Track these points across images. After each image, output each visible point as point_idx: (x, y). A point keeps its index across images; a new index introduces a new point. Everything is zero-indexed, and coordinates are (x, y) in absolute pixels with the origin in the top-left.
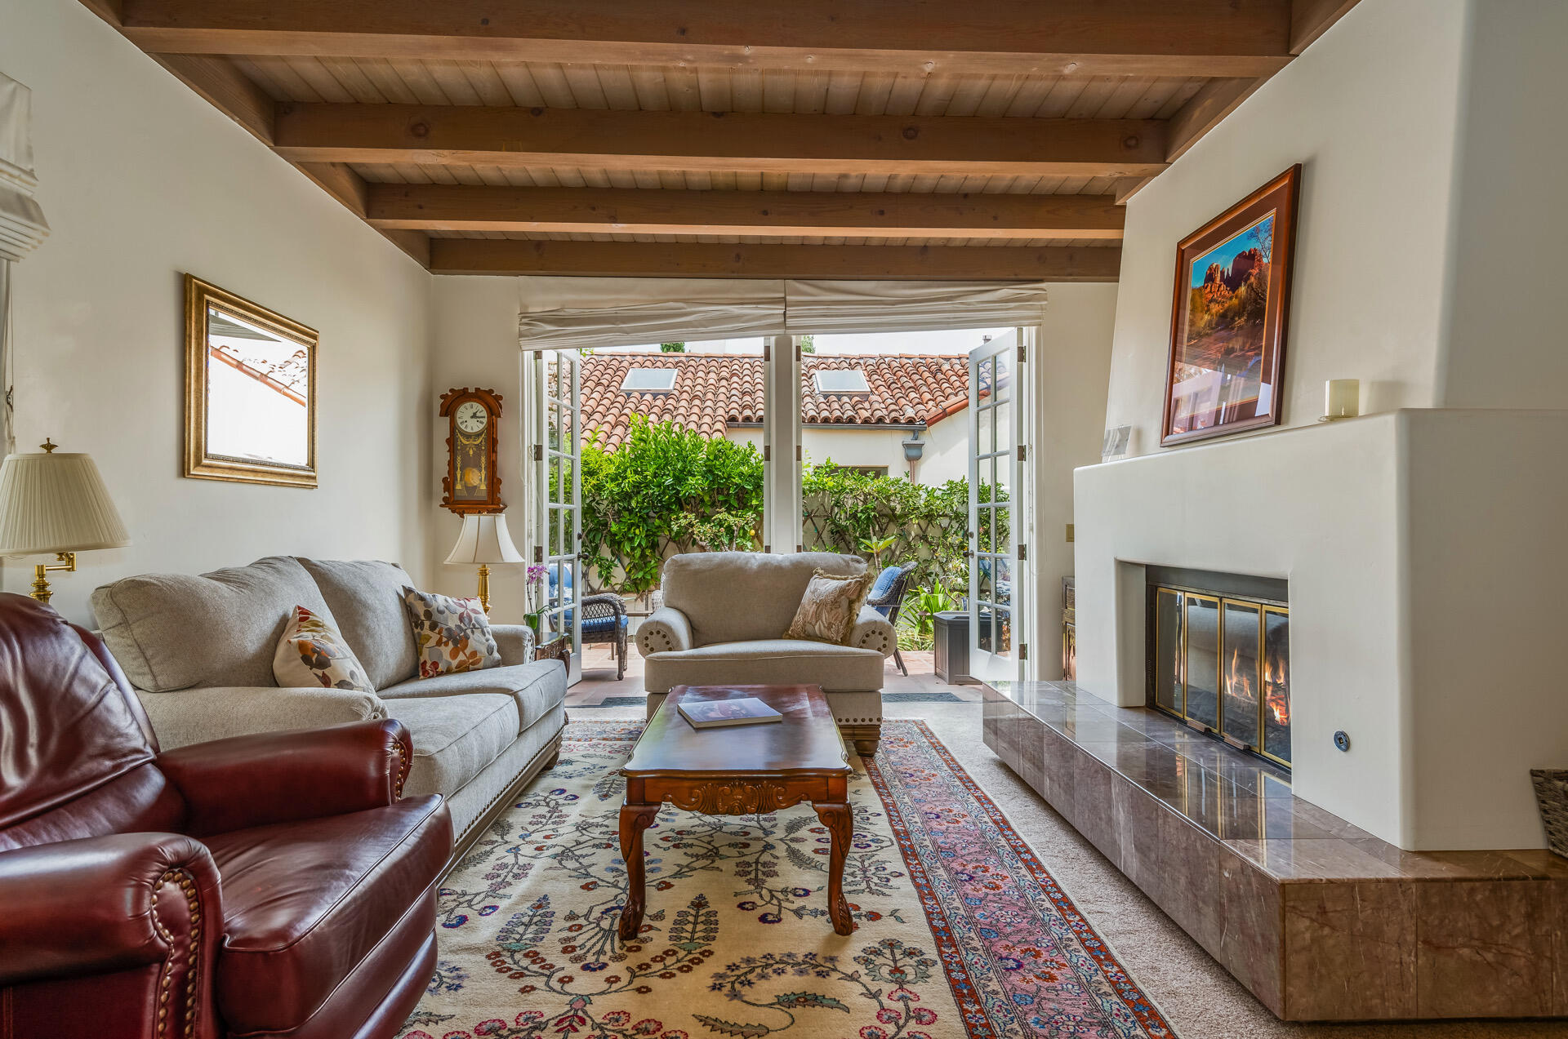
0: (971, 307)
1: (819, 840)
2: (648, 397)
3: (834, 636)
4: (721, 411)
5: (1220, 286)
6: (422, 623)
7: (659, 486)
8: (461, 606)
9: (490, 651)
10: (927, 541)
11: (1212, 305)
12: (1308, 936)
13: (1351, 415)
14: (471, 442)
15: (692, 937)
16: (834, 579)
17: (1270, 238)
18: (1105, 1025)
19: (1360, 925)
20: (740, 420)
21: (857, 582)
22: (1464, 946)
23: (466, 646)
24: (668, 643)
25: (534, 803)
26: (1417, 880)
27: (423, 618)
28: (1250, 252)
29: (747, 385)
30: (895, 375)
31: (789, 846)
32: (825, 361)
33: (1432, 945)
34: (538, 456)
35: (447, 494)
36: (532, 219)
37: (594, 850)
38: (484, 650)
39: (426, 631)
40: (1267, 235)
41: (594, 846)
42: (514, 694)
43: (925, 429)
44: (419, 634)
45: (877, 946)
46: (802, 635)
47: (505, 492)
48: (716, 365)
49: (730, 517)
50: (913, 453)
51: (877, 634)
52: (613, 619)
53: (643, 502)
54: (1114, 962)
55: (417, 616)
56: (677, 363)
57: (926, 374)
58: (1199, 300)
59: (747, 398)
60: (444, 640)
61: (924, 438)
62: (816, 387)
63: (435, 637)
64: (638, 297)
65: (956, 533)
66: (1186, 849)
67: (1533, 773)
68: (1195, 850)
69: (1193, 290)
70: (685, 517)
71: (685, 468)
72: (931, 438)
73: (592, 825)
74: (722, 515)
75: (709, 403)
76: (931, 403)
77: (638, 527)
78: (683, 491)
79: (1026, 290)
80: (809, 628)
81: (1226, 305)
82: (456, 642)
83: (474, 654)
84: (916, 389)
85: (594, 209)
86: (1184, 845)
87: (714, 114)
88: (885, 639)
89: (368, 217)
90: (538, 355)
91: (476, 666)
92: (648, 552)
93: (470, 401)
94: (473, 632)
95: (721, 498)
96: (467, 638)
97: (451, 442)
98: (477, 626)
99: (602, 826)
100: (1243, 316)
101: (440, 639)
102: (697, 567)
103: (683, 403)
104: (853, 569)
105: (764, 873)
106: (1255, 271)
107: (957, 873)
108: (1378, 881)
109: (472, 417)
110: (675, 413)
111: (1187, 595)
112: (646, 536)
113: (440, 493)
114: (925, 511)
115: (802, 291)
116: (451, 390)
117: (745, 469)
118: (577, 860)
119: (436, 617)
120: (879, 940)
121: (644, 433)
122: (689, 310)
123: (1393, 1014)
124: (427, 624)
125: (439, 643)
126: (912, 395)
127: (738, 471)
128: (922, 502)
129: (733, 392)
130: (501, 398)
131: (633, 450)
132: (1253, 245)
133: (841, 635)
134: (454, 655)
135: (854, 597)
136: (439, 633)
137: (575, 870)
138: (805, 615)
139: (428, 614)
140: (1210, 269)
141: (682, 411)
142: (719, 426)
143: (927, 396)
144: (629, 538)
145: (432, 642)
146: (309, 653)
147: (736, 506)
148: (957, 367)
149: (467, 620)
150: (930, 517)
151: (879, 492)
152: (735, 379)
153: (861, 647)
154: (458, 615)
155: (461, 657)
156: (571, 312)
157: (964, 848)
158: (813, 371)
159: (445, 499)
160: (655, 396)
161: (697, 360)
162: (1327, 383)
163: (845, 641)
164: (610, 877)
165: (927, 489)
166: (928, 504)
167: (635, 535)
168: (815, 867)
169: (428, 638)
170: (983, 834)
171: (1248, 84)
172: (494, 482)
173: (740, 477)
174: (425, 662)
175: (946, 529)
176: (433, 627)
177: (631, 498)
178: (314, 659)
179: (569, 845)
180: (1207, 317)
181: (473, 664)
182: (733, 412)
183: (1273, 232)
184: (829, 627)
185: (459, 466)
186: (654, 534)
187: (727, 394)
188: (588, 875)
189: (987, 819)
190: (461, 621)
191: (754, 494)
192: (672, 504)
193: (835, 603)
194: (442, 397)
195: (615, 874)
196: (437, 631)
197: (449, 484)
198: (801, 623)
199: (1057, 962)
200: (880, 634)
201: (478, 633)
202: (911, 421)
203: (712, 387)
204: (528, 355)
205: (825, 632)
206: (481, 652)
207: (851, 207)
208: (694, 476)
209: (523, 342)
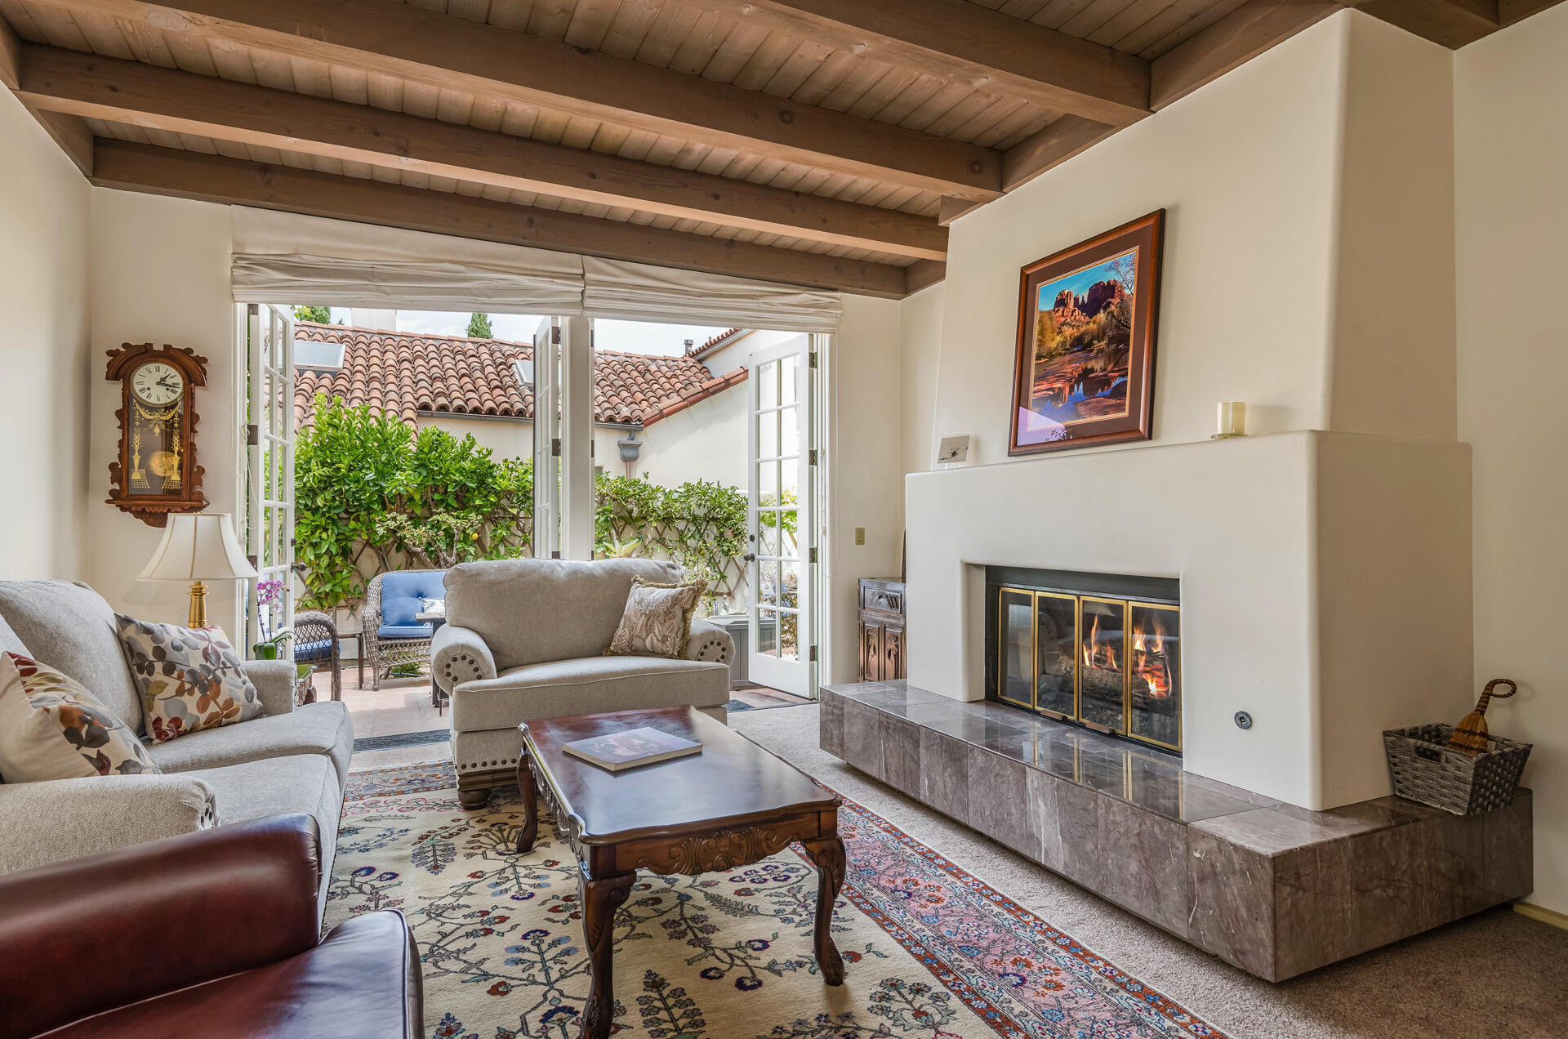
0: (774, 308)
1: (732, 880)
2: (309, 374)
3: (670, 651)
4: (409, 398)
5: (1074, 311)
6: (151, 664)
7: (357, 481)
8: (203, 638)
9: (249, 697)
10: (664, 545)
11: (1065, 328)
12: (1289, 901)
13: (1238, 434)
14: (157, 416)
15: (676, 1026)
16: (658, 587)
17: (1132, 272)
18: (1139, 1023)
19: (1319, 884)
20: (434, 408)
21: (689, 590)
22: (1377, 887)
23: (218, 693)
24: (476, 670)
25: (339, 891)
26: (1353, 837)
27: (151, 658)
28: (1109, 283)
29: (435, 370)
30: (602, 371)
31: (706, 893)
32: (523, 350)
33: (1361, 891)
34: (252, 439)
35: (116, 486)
36: (288, 133)
37: (470, 941)
38: (241, 694)
39: (158, 675)
40: (1128, 269)
41: (468, 935)
42: (327, 752)
43: (642, 429)
44: (145, 681)
45: (880, 989)
46: (628, 650)
47: (208, 487)
48: (394, 344)
49: (451, 518)
50: (630, 453)
51: (715, 644)
52: (329, 643)
53: (334, 499)
54: (1096, 958)
55: (142, 656)
56: (342, 337)
57: (635, 374)
58: (1049, 322)
59: (438, 384)
60: (188, 686)
61: (640, 438)
62: (517, 376)
63: (173, 684)
64: (403, 252)
65: (692, 536)
66: (1138, 834)
67: (1386, 734)
68: (1152, 835)
69: (1041, 312)
70: (394, 519)
71: (389, 461)
72: (650, 438)
73: (446, 908)
74: (443, 517)
75: (391, 387)
76: (645, 404)
77: (326, 530)
78: (390, 488)
79: (823, 297)
80: (637, 643)
81: (1082, 329)
82: (203, 689)
83: (229, 703)
84: (627, 388)
85: (377, 134)
86: (1136, 832)
87: (578, 49)
88: (724, 649)
89: (22, 87)
90: (253, 309)
91: (231, 719)
92: (338, 560)
93: (156, 361)
94: (224, 673)
95: (437, 497)
96: (218, 681)
97: (125, 416)
98: (228, 665)
99: (459, 906)
100: (1103, 340)
101: (182, 686)
102: (493, 577)
103: (358, 385)
104: (670, 576)
105: (701, 930)
106: (1116, 301)
107: (893, 892)
108: (1330, 842)
109: (158, 384)
110: (348, 396)
111: (1038, 594)
112: (337, 541)
113: (104, 483)
114: (662, 513)
115: (602, 269)
116: (125, 345)
117: (467, 465)
118: (457, 958)
119: (172, 655)
120: (879, 982)
121: (335, 417)
122: (469, 275)
123: (1339, 957)
124: (159, 666)
125: (180, 691)
126: (624, 394)
127: (458, 466)
128: (659, 504)
129: (421, 376)
130: (205, 360)
131: (317, 436)
132: (1111, 276)
133: (677, 648)
134: (203, 707)
135: (688, 606)
136: (180, 677)
137: (463, 971)
138: (632, 628)
139: (160, 653)
140: (1061, 294)
141: (358, 393)
142: (409, 414)
143: (639, 396)
144: (311, 544)
145: (170, 691)
146: (76, 724)
147: (456, 506)
148: (664, 369)
149: (213, 658)
150: (668, 520)
151: (617, 494)
152: (420, 362)
153: (699, 660)
154: (201, 652)
155: (213, 708)
156: (308, 259)
157: (879, 863)
158: (511, 361)
159: (112, 492)
160: (319, 374)
161: (369, 336)
162: (1220, 406)
163: (682, 654)
164: (517, 971)
165: (664, 491)
166: (666, 506)
167: (321, 539)
168: (751, 911)
169: (162, 686)
170: (886, 847)
171: (1102, 129)
172: (192, 471)
173: (461, 473)
174: (158, 721)
175: (683, 532)
176: (169, 669)
177: (316, 495)
178: (83, 733)
179: (433, 940)
180: (1059, 339)
181: (227, 716)
182: (424, 399)
183: (1136, 267)
184: (664, 640)
185: (137, 448)
186: (348, 539)
187: (413, 377)
188: (486, 976)
189: (876, 829)
190: (207, 660)
191: (476, 493)
192: (372, 502)
193: (668, 613)
194: (109, 353)
195: (521, 967)
196: (175, 674)
197: (119, 473)
198: (627, 637)
199: (1049, 968)
200: (719, 644)
201: (230, 673)
202: (627, 420)
203: (393, 369)
204: (242, 308)
205: (659, 646)
206: (238, 700)
207: (686, 186)
208: (404, 471)
209: (238, 290)
